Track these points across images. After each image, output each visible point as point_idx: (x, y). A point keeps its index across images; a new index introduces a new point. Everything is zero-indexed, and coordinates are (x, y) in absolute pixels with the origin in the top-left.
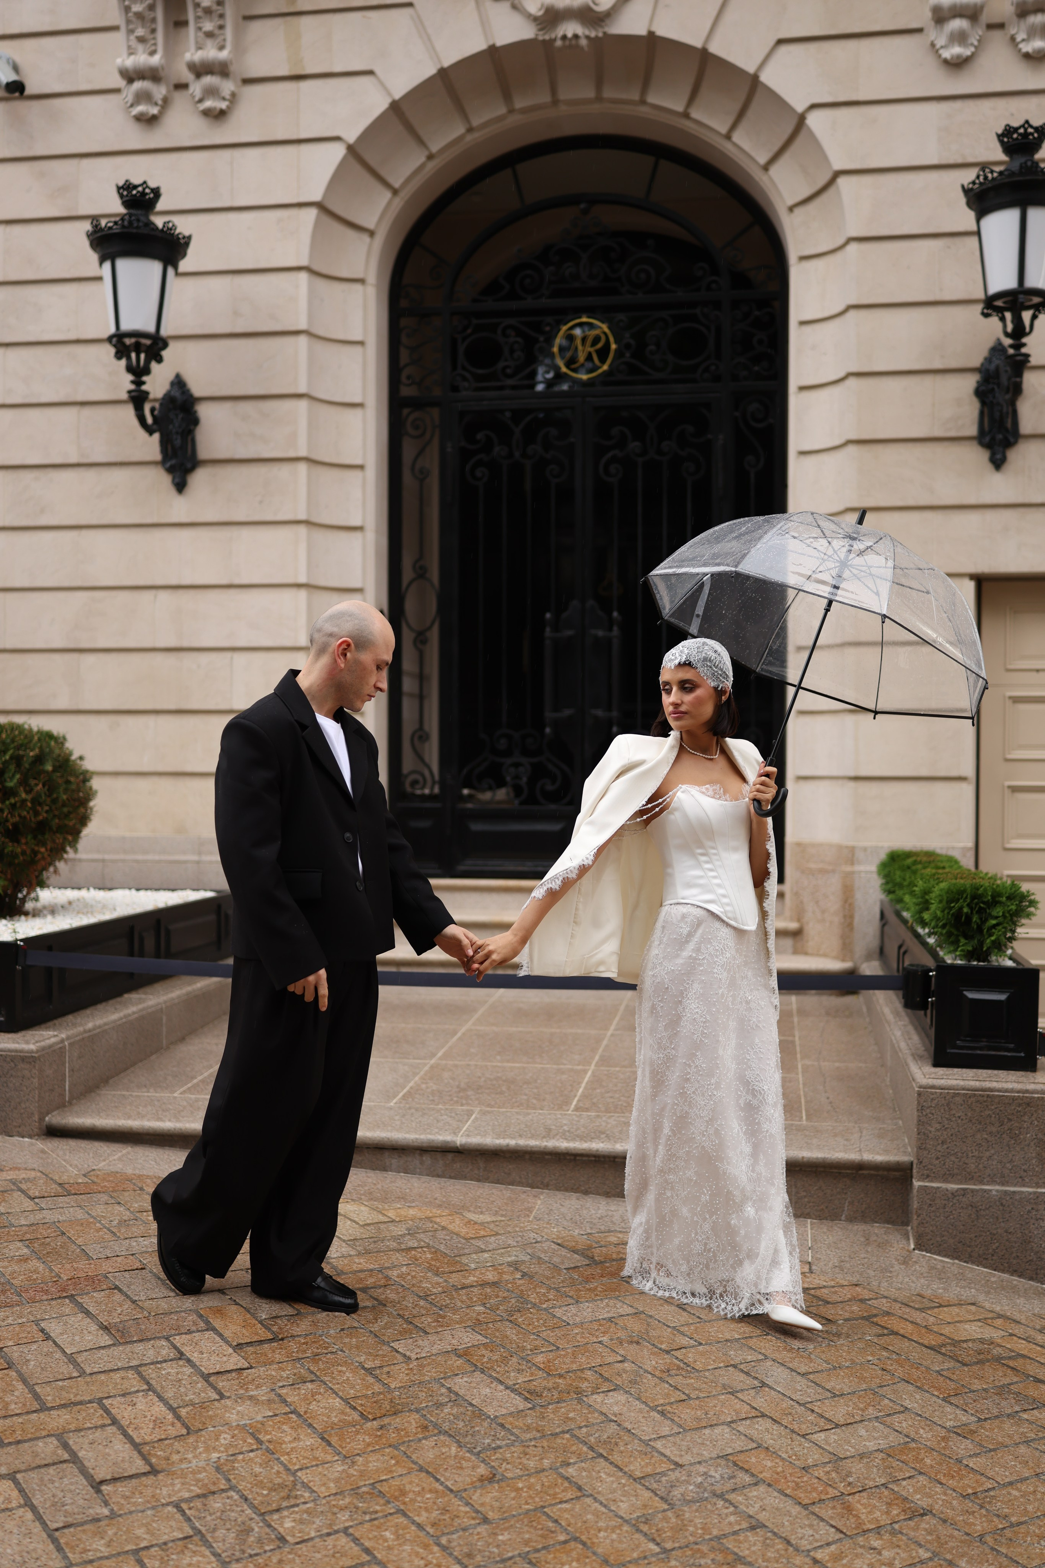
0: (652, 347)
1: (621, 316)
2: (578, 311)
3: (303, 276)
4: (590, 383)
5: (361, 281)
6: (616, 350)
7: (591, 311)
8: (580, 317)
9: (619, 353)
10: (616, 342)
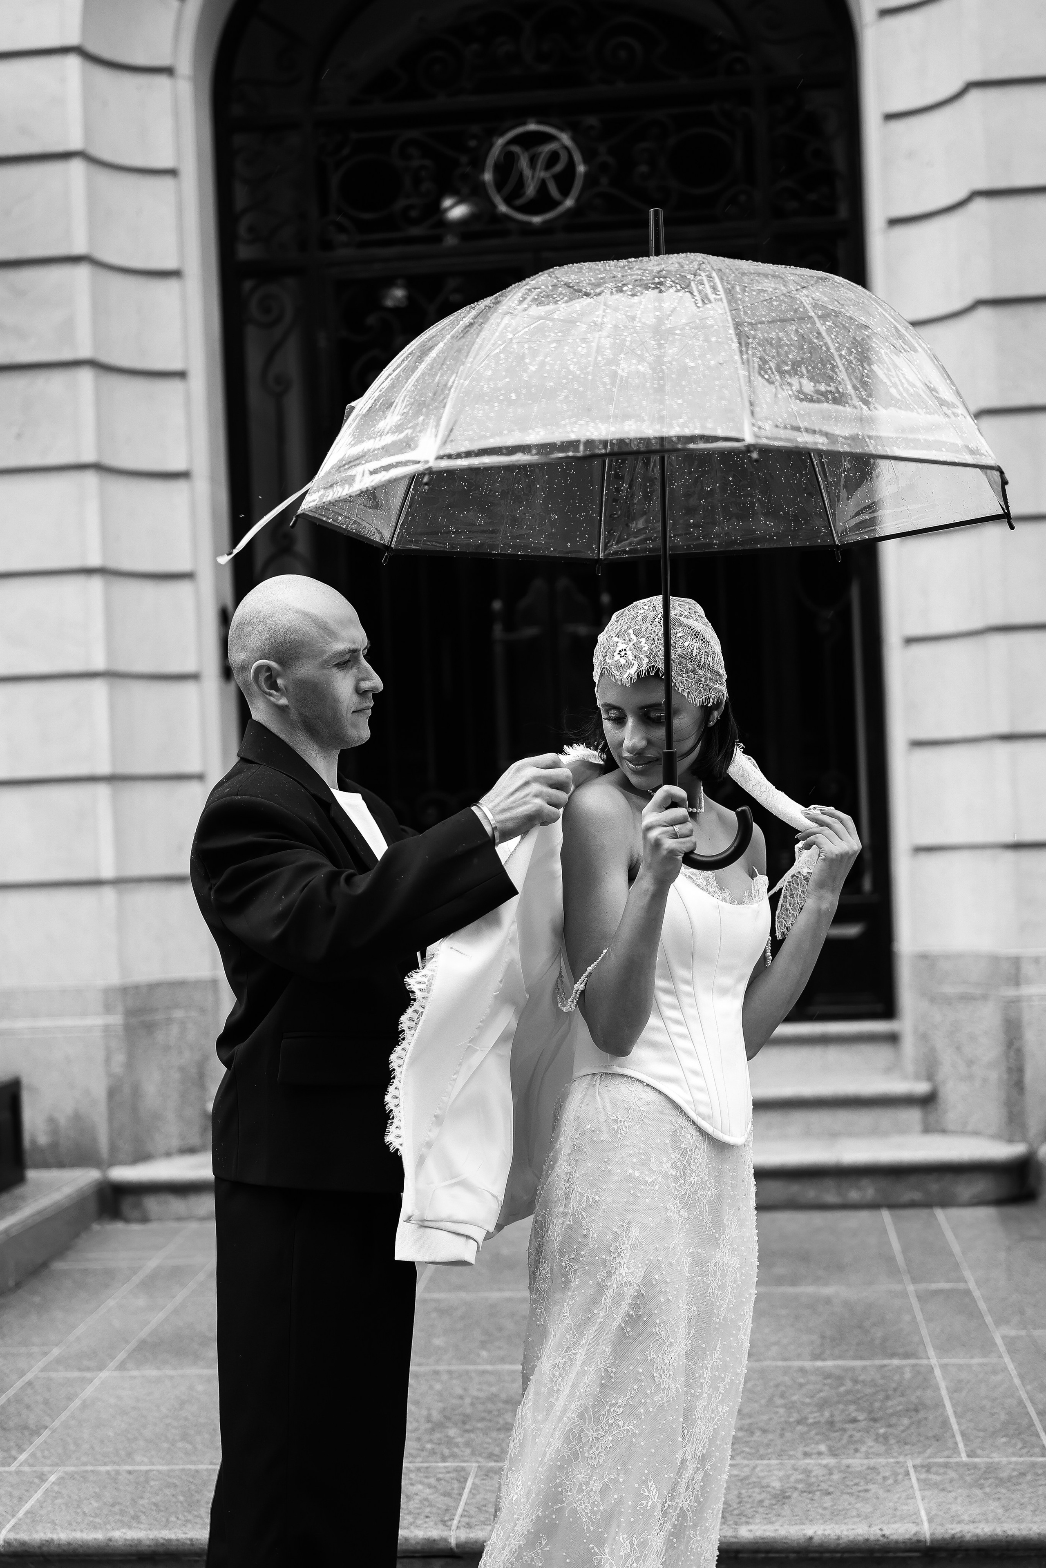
0: (643, 168)
1: (592, 121)
2: (521, 115)
3: (73, 62)
4: (546, 229)
5: (168, 71)
6: (587, 175)
7: (542, 113)
8: (524, 123)
9: (590, 179)
10: (586, 161)
